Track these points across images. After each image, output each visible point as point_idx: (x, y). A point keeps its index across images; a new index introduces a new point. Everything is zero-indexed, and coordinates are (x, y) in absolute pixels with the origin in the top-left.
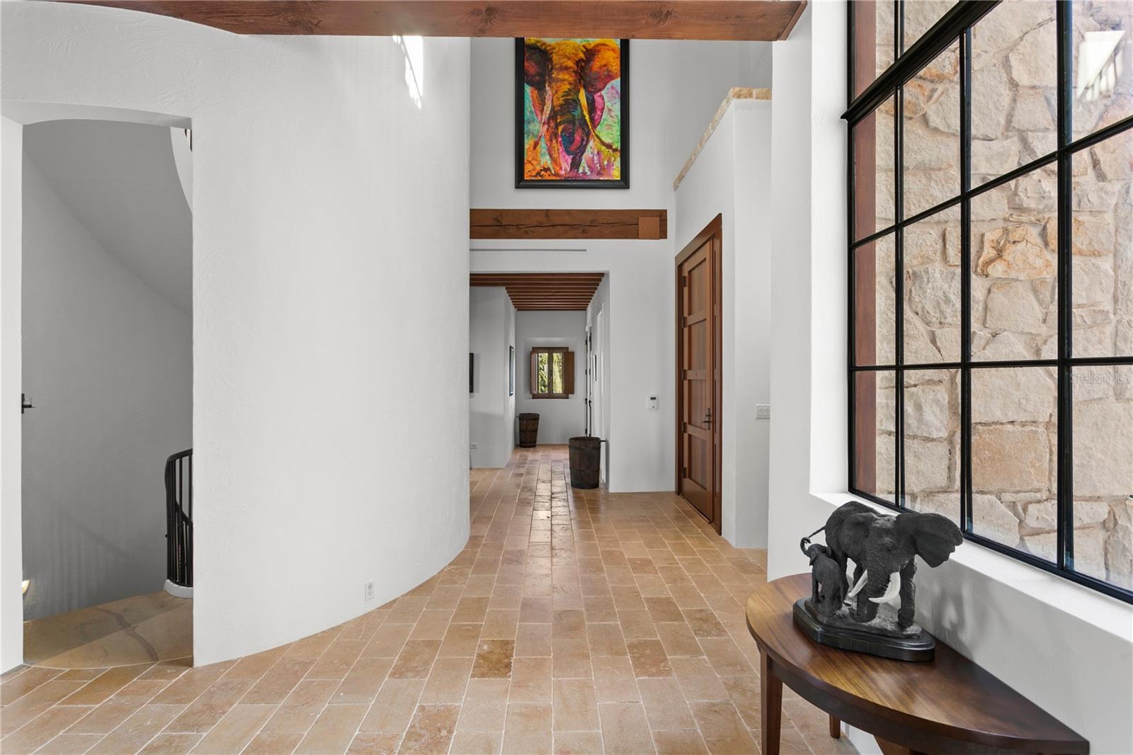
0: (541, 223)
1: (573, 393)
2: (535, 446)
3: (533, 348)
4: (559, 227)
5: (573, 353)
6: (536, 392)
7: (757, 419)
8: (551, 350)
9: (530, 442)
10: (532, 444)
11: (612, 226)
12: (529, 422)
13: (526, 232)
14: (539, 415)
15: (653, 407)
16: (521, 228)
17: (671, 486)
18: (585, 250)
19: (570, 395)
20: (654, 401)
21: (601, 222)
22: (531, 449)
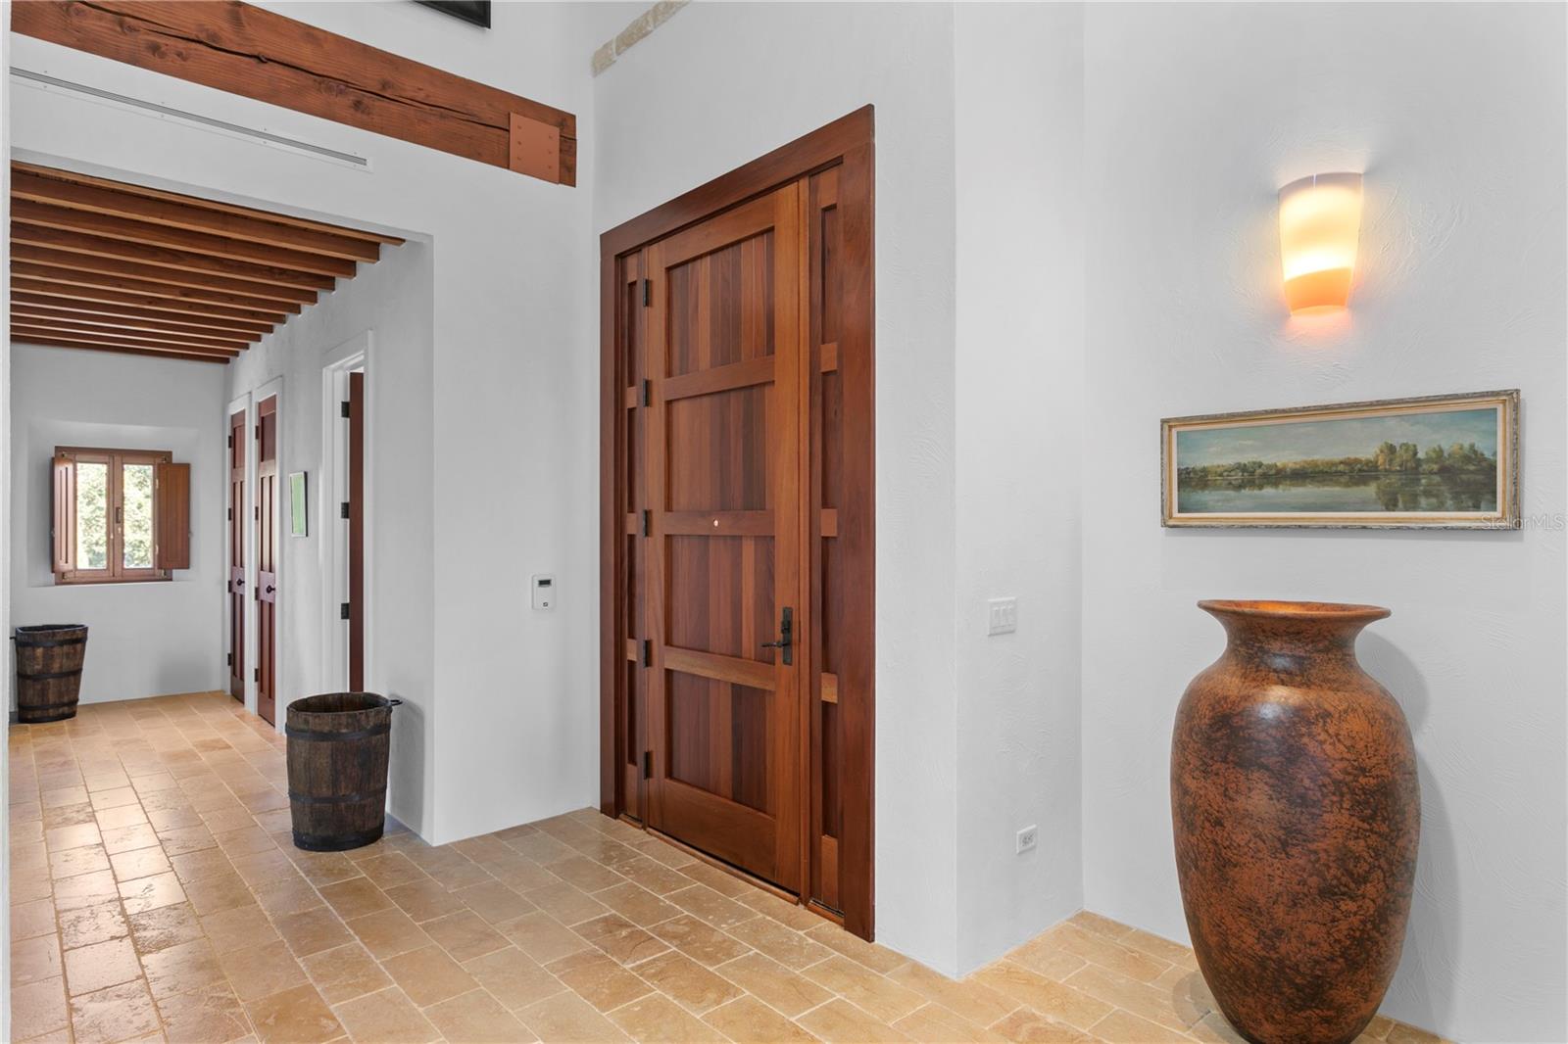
0: (214, 36)
1: (185, 564)
2: (72, 715)
3: (57, 448)
4: (280, 69)
5: (185, 469)
6: (69, 566)
7: (990, 635)
8: (115, 457)
9: (57, 706)
10: (66, 710)
11: (442, 116)
12: (57, 650)
13: (155, 49)
14: (85, 630)
15: (545, 604)
16: (132, 29)
17: (587, 792)
18: (363, 161)
19: (176, 573)
20: (545, 589)
21: (409, 94)
22: (65, 723)
